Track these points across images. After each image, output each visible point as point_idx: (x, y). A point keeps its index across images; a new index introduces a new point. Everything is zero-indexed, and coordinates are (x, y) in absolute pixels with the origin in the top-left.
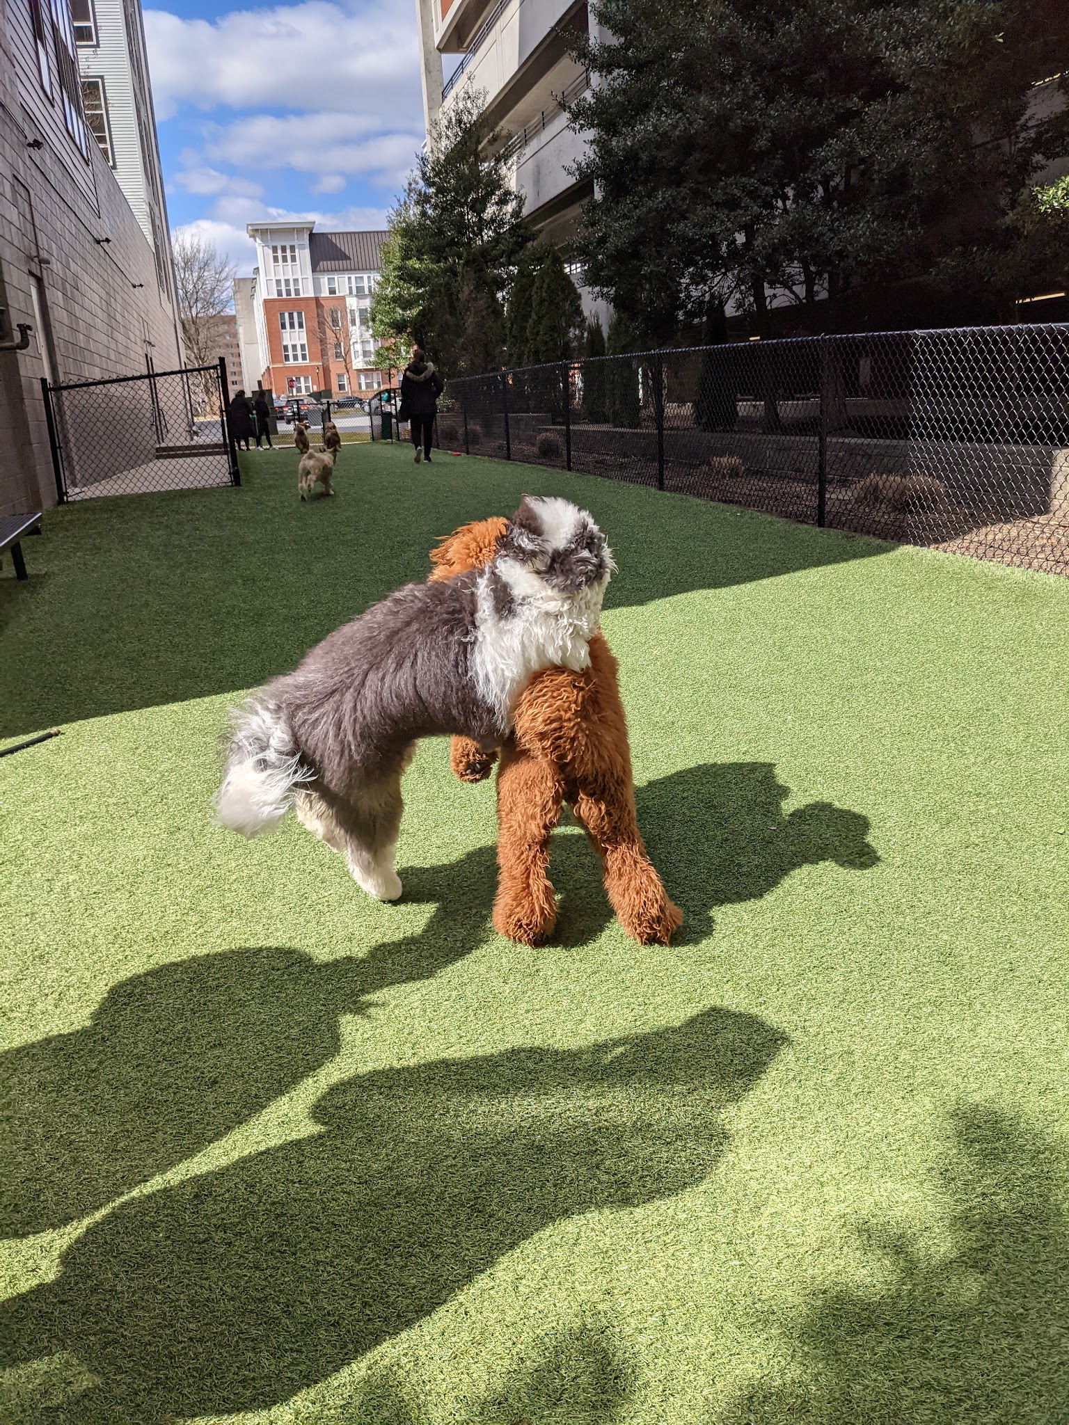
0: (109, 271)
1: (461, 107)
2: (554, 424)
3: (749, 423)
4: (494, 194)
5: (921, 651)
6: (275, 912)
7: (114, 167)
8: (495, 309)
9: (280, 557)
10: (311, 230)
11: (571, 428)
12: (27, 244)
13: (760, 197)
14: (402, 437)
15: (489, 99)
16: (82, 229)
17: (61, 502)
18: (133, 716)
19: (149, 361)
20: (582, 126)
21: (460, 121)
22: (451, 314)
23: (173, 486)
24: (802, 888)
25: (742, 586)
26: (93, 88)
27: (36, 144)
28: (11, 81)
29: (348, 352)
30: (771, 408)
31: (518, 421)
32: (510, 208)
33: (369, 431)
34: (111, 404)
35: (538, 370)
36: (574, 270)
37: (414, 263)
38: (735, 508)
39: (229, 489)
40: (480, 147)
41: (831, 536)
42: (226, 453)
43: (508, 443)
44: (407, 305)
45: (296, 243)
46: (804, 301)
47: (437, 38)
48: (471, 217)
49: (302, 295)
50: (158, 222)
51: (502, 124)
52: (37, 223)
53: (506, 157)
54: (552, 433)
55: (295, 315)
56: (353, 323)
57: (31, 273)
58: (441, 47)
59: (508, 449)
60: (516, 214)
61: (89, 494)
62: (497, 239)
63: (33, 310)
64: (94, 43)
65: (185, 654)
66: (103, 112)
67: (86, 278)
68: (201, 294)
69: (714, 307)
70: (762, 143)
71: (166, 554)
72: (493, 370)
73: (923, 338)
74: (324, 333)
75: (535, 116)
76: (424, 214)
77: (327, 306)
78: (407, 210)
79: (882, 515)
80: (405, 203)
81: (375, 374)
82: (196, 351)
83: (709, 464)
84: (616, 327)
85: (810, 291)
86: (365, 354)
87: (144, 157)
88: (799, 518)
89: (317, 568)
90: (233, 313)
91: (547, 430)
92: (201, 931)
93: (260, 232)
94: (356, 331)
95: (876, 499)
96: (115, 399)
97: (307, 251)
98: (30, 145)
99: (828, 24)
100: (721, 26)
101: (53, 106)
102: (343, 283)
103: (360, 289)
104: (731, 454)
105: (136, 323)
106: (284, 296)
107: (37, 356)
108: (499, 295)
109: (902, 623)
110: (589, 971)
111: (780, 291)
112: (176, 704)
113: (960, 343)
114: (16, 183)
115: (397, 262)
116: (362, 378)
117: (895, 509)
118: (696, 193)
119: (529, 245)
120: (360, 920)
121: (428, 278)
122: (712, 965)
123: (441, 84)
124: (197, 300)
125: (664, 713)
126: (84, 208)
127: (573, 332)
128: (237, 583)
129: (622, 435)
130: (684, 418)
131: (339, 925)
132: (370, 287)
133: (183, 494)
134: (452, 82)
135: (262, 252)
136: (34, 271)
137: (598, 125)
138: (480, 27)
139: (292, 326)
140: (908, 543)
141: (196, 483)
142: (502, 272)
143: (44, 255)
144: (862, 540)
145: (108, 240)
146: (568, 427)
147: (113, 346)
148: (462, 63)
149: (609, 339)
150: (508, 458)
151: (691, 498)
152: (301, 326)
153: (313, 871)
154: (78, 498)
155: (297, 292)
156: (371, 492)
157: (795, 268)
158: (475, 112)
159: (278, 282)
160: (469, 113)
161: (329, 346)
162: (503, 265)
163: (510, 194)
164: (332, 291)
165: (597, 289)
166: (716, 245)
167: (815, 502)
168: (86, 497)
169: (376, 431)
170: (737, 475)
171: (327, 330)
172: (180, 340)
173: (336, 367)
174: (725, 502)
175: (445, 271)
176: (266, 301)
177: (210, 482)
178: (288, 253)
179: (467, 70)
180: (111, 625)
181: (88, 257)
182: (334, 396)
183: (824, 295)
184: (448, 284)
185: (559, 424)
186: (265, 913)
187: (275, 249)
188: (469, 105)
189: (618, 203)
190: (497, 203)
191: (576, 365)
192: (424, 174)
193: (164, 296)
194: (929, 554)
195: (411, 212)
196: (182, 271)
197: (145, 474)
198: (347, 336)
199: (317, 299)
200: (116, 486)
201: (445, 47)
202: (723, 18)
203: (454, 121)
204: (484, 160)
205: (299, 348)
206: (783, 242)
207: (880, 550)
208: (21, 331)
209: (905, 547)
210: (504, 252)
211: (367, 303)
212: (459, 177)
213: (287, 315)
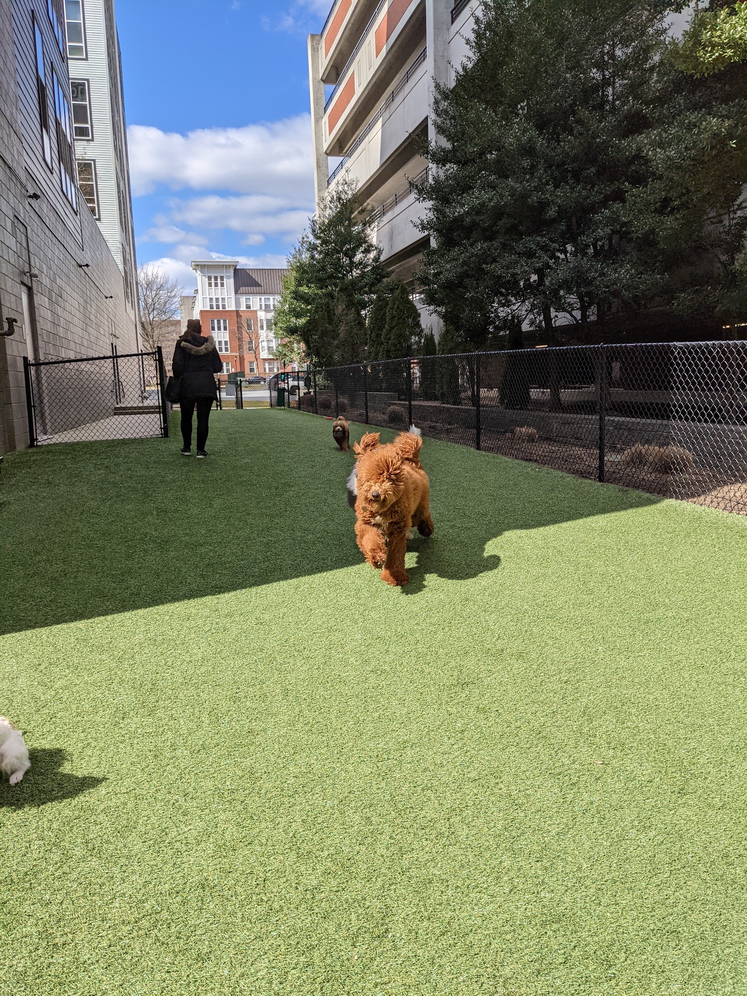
0: (88, 286)
1: (341, 189)
2: (399, 400)
3: (539, 405)
4: (361, 246)
5: (700, 590)
6: (136, 850)
7: (99, 219)
8: (360, 322)
9: (189, 494)
10: (235, 266)
11: (413, 403)
12: (21, 262)
13: (549, 250)
14: (292, 405)
15: (360, 185)
16: (69, 257)
17: (32, 445)
18: (43, 632)
19: (114, 347)
20: (424, 198)
21: (339, 199)
22: (330, 324)
23: (118, 436)
24: (634, 831)
25: (547, 528)
26: (87, 167)
27: (35, 196)
28: (19, 153)
29: (257, 347)
30: (555, 394)
31: (374, 397)
32: (372, 255)
33: (269, 400)
34: (81, 376)
35: (388, 363)
36: (416, 298)
37: (304, 289)
38: (534, 465)
39: (159, 439)
40: (352, 216)
41: (608, 490)
42: (159, 413)
43: (367, 413)
44: (298, 316)
45: (224, 275)
46: (580, 322)
47: (325, 146)
48: (345, 261)
49: (227, 309)
50: (128, 257)
51: (368, 201)
52: (31, 249)
53: (370, 223)
54: (398, 407)
55: (222, 321)
56: (262, 328)
57: (23, 283)
58: (328, 152)
59: (367, 415)
60: (376, 260)
61: (54, 440)
62: (363, 275)
63: (22, 309)
64: (90, 138)
65: (99, 575)
66: (94, 183)
67: (69, 290)
68: (157, 306)
69: (514, 323)
70: (552, 212)
71: (101, 489)
72: (358, 362)
73: (681, 348)
74: (241, 334)
75: (389, 198)
76: (313, 257)
77: (244, 317)
78: (300, 255)
79: (647, 475)
80: (299, 250)
81: (275, 362)
82: (151, 343)
83: (513, 432)
84: (444, 336)
85: (584, 316)
86: (269, 348)
87: (120, 214)
88: (584, 474)
89: (217, 503)
90: (179, 318)
91: (395, 404)
92: (60, 872)
93: (200, 266)
94: (263, 334)
95: (641, 462)
96: (84, 373)
97: (232, 280)
98: (30, 197)
99: (598, 137)
100: (524, 136)
101: (52, 173)
102: (256, 302)
103: (267, 306)
104: (529, 426)
105: (106, 323)
106: (215, 309)
107: (23, 341)
108: (363, 312)
109: (680, 564)
110: (438, 932)
111: (561, 314)
112: (82, 621)
113: (710, 353)
114: (16, 221)
115: (293, 288)
116: (267, 365)
117: (655, 470)
118: (504, 246)
119: (385, 280)
120: (215, 862)
121: (313, 299)
122: (558, 926)
123: (327, 175)
124: (154, 309)
125: (494, 640)
126: (72, 243)
127: (414, 339)
128: (152, 514)
129: (448, 409)
130: (492, 399)
131: (194, 868)
132: (274, 305)
133: (124, 442)
134: (334, 174)
135: (201, 279)
136: (26, 282)
137: (436, 199)
138: (354, 141)
139: (219, 329)
140: (671, 497)
141: (135, 435)
142: (366, 298)
143: (35, 271)
144: (634, 494)
145: (87, 265)
146: (410, 403)
147: (86, 337)
148: (342, 163)
149: (439, 344)
150: (367, 422)
151: (500, 456)
152: (225, 329)
153: (177, 801)
154: (45, 443)
155: (224, 306)
156: (264, 444)
157: (573, 299)
158: (350, 192)
159: (211, 299)
160: (346, 193)
161: (244, 343)
162: (366, 293)
163: (373, 247)
164: (248, 307)
165: (432, 307)
166: (517, 282)
167: (596, 463)
168: (51, 443)
169: (273, 400)
170: (533, 441)
171: (243, 332)
172: (139, 335)
173: (248, 357)
174: (526, 460)
175: (325, 295)
176: (201, 312)
177: (146, 434)
178: (219, 281)
179: (346, 166)
180: (44, 548)
181: (72, 275)
182: (246, 376)
183: (593, 318)
184: (328, 303)
185: (404, 400)
186: (125, 851)
187: (210, 278)
188: (346, 188)
189: (449, 250)
190: (363, 252)
191: (416, 361)
192: (314, 231)
193: (129, 306)
194: (687, 506)
195: (303, 256)
196: (144, 290)
197: (103, 427)
198: (257, 336)
199: (237, 312)
200: (74, 435)
201: (330, 153)
202: (525, 131)
203: (335, 197)
204: (355, 224)
205: (223, 343)
206: (565, 281)
207: (650, 502)
208: (8, 322)
209: (669, 500)
210: (367, 284)
211: (270, 315)
212: (338, 234)
213: (216, 321)
